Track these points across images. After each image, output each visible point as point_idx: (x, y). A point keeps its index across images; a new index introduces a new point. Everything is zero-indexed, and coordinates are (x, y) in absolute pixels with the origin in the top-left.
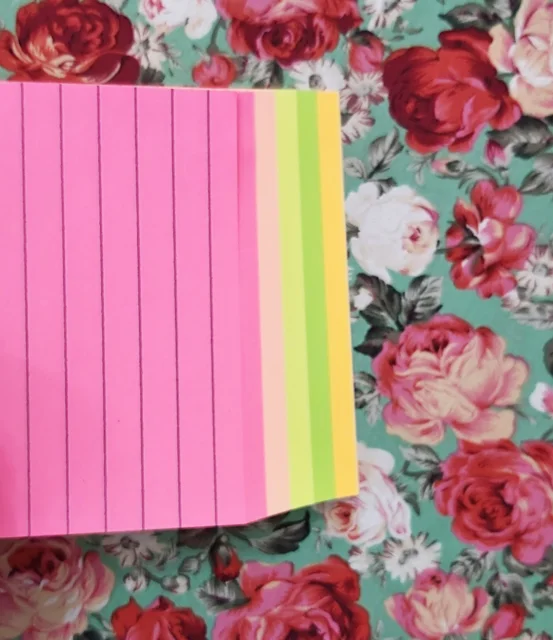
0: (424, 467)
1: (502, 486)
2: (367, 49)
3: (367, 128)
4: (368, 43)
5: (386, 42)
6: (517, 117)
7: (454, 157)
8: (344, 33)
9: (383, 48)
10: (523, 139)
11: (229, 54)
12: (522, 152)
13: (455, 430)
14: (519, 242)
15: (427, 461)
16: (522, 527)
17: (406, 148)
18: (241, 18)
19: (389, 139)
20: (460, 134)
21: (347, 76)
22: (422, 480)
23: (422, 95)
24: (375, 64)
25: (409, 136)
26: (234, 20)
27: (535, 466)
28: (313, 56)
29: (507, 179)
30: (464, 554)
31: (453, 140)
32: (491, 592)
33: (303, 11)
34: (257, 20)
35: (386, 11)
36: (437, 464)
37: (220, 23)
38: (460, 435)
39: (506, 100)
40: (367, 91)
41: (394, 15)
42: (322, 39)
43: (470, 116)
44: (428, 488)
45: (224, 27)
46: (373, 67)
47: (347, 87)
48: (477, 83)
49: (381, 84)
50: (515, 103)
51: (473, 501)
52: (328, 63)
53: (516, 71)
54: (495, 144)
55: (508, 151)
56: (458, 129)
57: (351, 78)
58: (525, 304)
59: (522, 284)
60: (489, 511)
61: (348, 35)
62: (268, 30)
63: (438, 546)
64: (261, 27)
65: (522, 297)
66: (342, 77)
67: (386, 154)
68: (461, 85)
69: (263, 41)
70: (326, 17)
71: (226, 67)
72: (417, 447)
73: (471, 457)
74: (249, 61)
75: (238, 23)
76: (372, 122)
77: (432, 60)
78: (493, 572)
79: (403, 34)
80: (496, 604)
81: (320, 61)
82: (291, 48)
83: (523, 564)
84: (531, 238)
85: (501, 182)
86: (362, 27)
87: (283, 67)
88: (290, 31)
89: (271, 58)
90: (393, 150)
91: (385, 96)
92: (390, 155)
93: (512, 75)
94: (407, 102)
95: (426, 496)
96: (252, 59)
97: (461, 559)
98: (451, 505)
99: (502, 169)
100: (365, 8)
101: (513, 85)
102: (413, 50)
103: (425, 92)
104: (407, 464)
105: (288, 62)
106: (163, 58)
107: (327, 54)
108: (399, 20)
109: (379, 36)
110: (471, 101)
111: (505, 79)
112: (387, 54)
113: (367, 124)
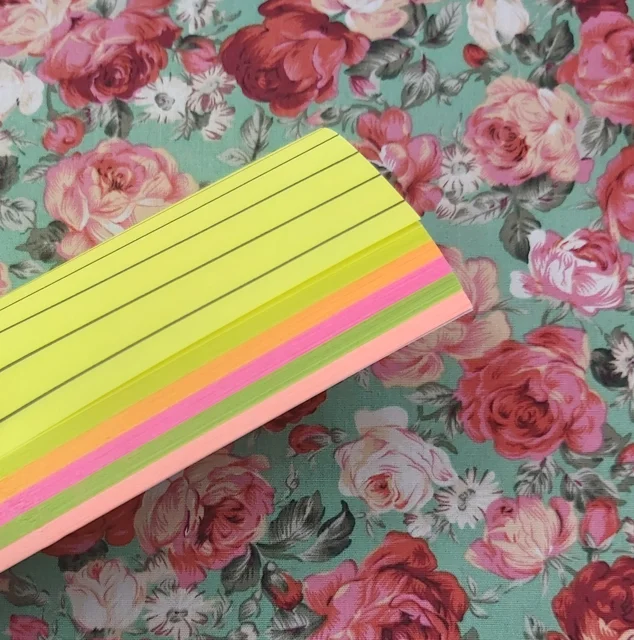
0: (438, 405)
1: (526, 387)
2: (197, 51)
3: (230, 117)
4: (196, 46)
5: (213, 38)
6: (367, 46)
7: (324, 107)
8: (170, 47)
9: (212, 43)
10: (383, 63)
11: (71, 112)
12: (387, 74)
13: (452, 355)
14: (426, 152)
15: (439, 397)
16: (567, 418)
17: (276, 118)
18: (67, 76)
19: (256, 118)
20: (320, 84)
21: (189, 82)
22: (443, 418)
23: (268, 66)
24: (211, 60)
25: (273, 107)
26: (62, 81)
27: (549, 353)
28: (149, 79)
29: (386, 103)
30: (522, 471)
31: (316, 92)
32: (569, 497)
33: (123, 45)
34: (83, 72)
35: (200, 11)
36: (451, 395)
37: (49, 89)
38: (459, 357)
39: (348, 36)
40: (215, 86)
41: (208, 11)
42: (151, 61)
43: (322, 65)
44: (453, 423)
45: (55, 91)
46: (211, 63)
47: (194, 90)
48: (314, 34)
49: (225, 74)
50: (358, 35)
51: (505, 416)
52: (166, 79)
53: (346, 8)
54: (357, 79)
55: (373, 78)
56: (317, 81)
57: (194, 82)
58: (460, 206)
59: (448, 189)
60: (526, 418)
61: (174, 47)
62: (97, 75)
63: (491, 475)
64: (89, 76)
65: (454, 201)
66: (185, 84)
67: (259, 132)
68: (300, 42)
69: (97, 87)
70: (146, 41)
71: (72, 125)
72: (421, 388)
73: (482, 373)
74: (92, 110)
75: (66, 82)
76: (233, 110)
77: (262, 33)
78: (561, 476)
79: (225, 23)
80: (580, 507)
81: (158, 81)
82: (126, 81)
83: (587, 454)
84: (435, 145)
85: (381, 108)
86: (184, 34)
87: (125, 101)
88: (118, 67)
89: (111, 98)
90: (264, 126)
91: (234, 82)
92: (264, 131)
93: (343, 13)
94: (257, 79)
95: (455, 432)
96: (94, 107)
97: (521, 478)
98: (484, 429)
99: (377, 96)
100: (178, 18)
101: (348, 21)
102: (240, 33)
103: (269, 63)
104: (420, 409)
105: (129, 94)
106: (10, 143)
107: (161, 72)
108: (216, 13)
109: (204, 34)
110: (316, 51)
111: (339, 19)
112: (218, 47)
113: (228, 114)
